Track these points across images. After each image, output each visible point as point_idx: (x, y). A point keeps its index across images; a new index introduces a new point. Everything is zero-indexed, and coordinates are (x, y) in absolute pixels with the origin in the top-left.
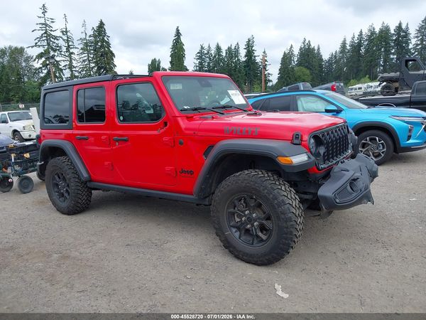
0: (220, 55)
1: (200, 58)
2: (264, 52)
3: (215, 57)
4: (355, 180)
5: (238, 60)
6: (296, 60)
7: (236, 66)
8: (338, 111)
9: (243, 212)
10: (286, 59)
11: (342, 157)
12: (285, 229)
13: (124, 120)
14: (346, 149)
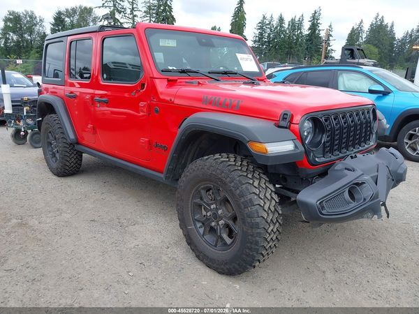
0: (281, 27)
1: (261, 28)
2: (330, 26)
3: (276, 28)
4: (358, 184)
5: (301, 33)
6: (364, 37)
7: (297, 39)
8: (386, 93)
9: (209, 205)
10: (354, 35)
11: (355, 150)
12: (250, 237)
13: (107, 79)
14: (366, 140)
